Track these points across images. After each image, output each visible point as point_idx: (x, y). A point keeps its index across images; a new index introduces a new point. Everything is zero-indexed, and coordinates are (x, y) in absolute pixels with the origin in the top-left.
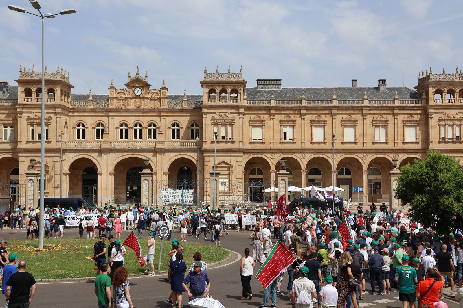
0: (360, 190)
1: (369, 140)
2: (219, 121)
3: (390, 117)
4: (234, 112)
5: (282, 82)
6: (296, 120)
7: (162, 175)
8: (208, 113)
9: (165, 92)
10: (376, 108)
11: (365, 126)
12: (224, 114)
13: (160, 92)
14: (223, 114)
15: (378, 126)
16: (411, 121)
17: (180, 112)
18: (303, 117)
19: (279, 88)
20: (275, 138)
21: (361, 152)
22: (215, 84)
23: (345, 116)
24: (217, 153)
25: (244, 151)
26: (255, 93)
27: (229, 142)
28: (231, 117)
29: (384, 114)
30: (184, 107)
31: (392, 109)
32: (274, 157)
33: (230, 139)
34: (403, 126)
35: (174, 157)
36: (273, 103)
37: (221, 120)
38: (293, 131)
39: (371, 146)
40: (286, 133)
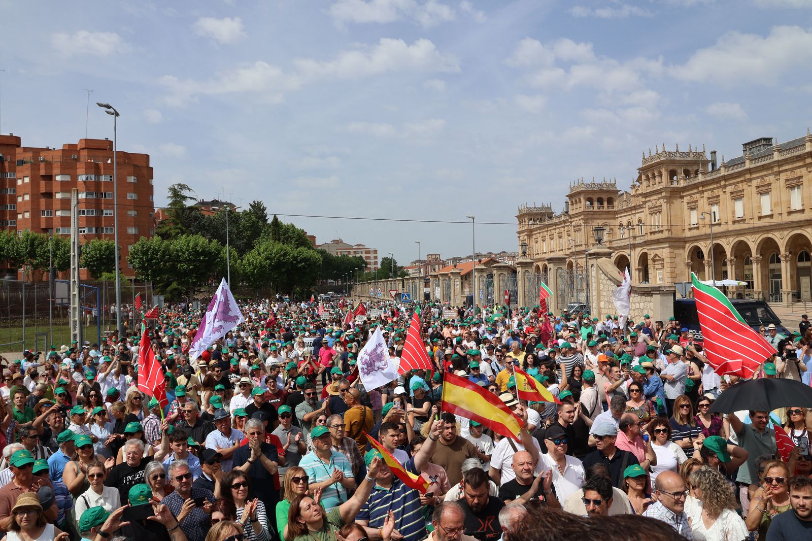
2: (653, 209)
14: (654, 202)
18: (723, 190)
19: (761, 150)
20: (706, 220)
23: (759, 180)
24: (653, 245)
27: (660, 232)
36: (701, 178)
37: (654, 207)
38: (719, 209)
39: (786, 219)
40: (714, 213)
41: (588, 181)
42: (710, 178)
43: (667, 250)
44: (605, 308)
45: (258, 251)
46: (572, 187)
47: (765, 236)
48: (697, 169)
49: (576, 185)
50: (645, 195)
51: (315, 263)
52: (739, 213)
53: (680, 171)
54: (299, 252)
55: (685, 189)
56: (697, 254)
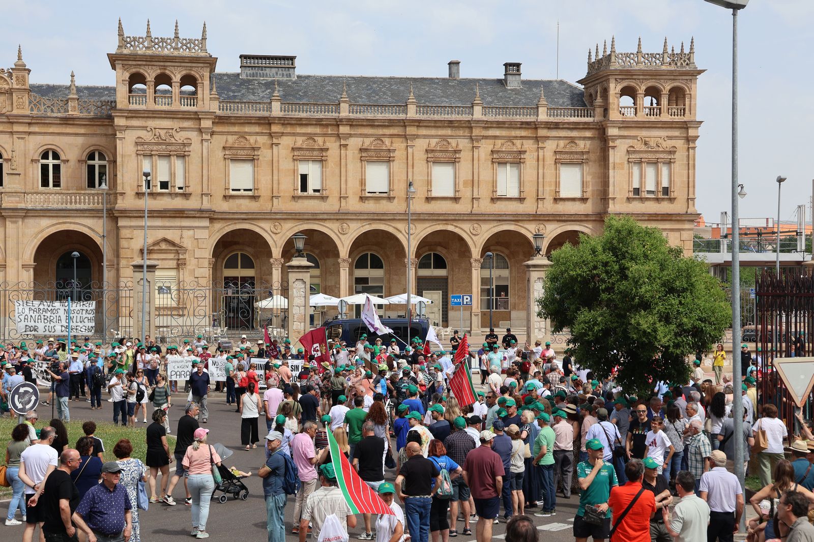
0: (465, 301)
1: (484, 193)
2: (155, 148)
3: (529, 145)
4: (189, 128)
5: (296, 61)
6: (328, 149)
7: (18, 271)
8: (127, 127)
9: (23, 77)
10: (500, 125)
11: (476, 162)
12: (165, 131)
13: (10, 75)
14: (163, 133)
15: (503, 163)
16: (572, 153)
17: (60, 124)
18: (343, 142)
19: (290, 76)
20: (282, 187)
21: (467, 220)
22: (144, 63)
23: (434, 142)
24: (150, 219)
25: (212, 217)
26: (236, 85)
27: (177, 195)
28: (182, 139)
29: (517, 137)
30: (70, 113)
31: (534, 126)
32: (279, 231)
33: (180, 188)
34: (556, 163)
35: (48, 227)
37: (159, 144)
38: (322, 171)
40: (306, 176)
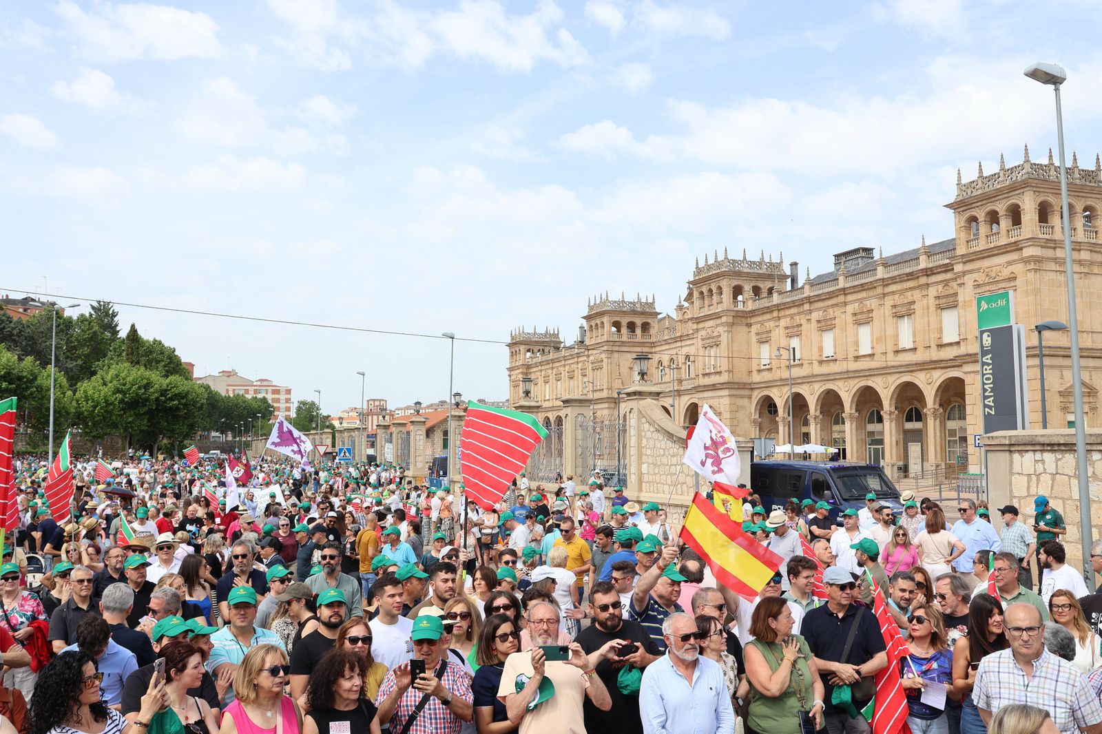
1: (890, 347)
2: (708, 341)
4: (719, 324)
6: (801, 325)
8: (698, 330)
14: (710, 330)
15: (901, 317)
16: (947, 297)
18: (807, 318)
22: (704, 283)
24: (707, 392)
27: (716, 373)
28: (717, 333)
29: (906, 289)
34: (936, 309)
36: (776, 299)
37: (709, 338)
38: (801, 344)
39: (893, 360)
40: (794, 349)
41: (615, 296)
42: (789, 300)
43: (726, 401)
44: (648, 473)
45: (103, 379)
46: (592, 304)
47: (864, 383)
48: (771, 285)
49: (598, 302)
50: (698, 320)
51: (195, 402)
52: (828, 351)
53: (747, 288)
54: (170, 383)
55: (753, 313)
56: (769, 406)
